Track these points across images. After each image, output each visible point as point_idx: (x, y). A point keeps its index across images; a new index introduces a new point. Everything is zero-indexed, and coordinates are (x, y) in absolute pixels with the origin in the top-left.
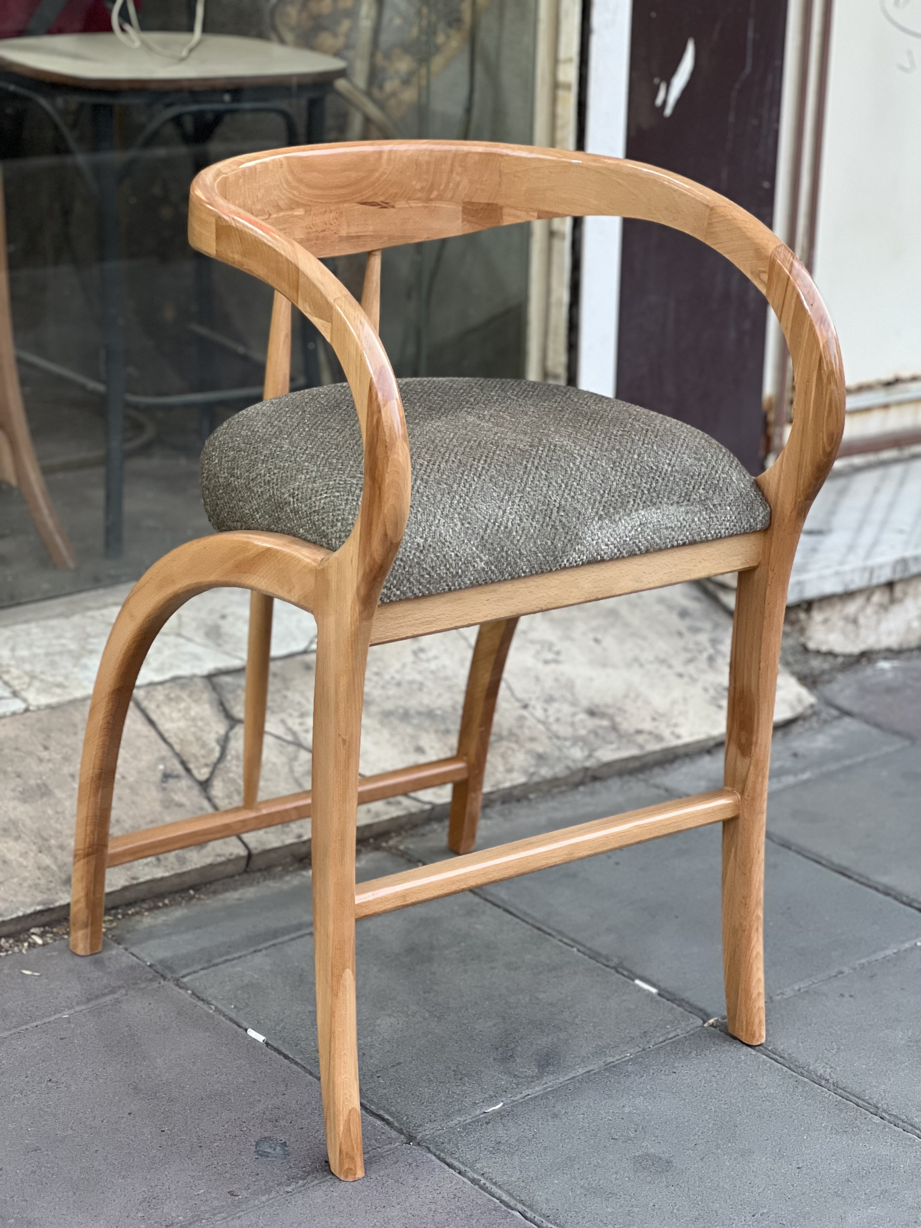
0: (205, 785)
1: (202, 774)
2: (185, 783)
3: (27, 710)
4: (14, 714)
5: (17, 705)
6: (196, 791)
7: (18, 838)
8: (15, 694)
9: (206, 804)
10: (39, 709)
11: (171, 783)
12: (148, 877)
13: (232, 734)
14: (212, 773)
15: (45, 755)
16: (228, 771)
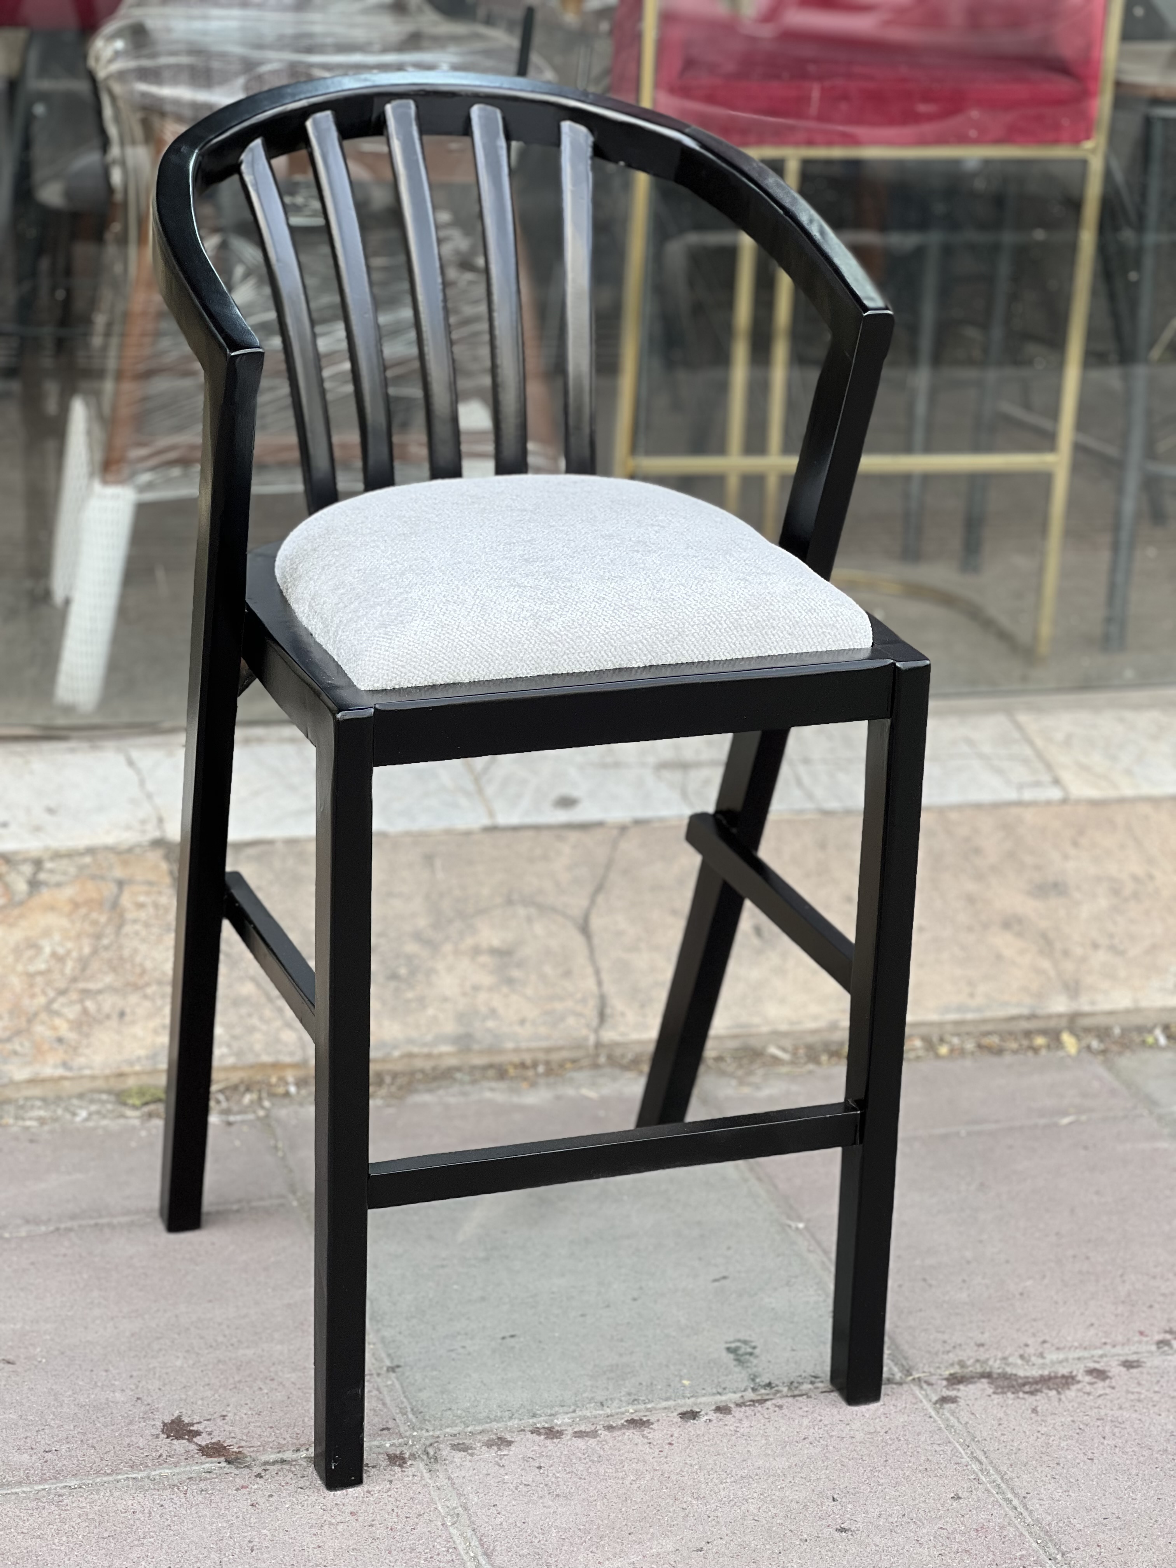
3: (1065, 801)
4: (1048, 803)
5: (1055, 794)
7: (1020, 935)
8: (1057, 782)
10: (1078, 802)
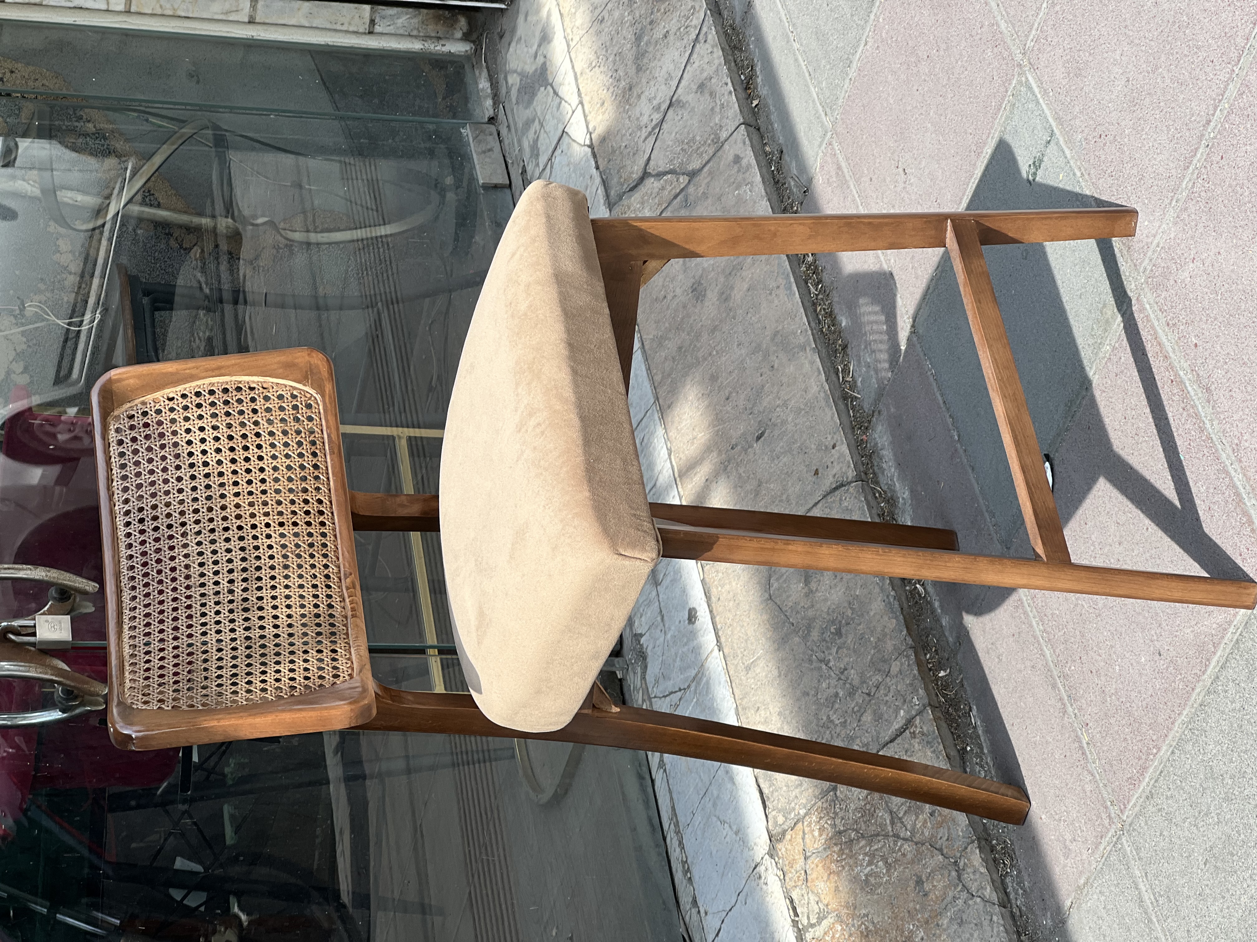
0: (692, 175)
1: (683, 180)
2: (691, 189)
6: (696, 180)
9: (706, 169)
11: (691, 198)
12: (761, 186)
13: (654, 173)
14: (683, 174)
15: (669, 297)
16: (681, 164)
